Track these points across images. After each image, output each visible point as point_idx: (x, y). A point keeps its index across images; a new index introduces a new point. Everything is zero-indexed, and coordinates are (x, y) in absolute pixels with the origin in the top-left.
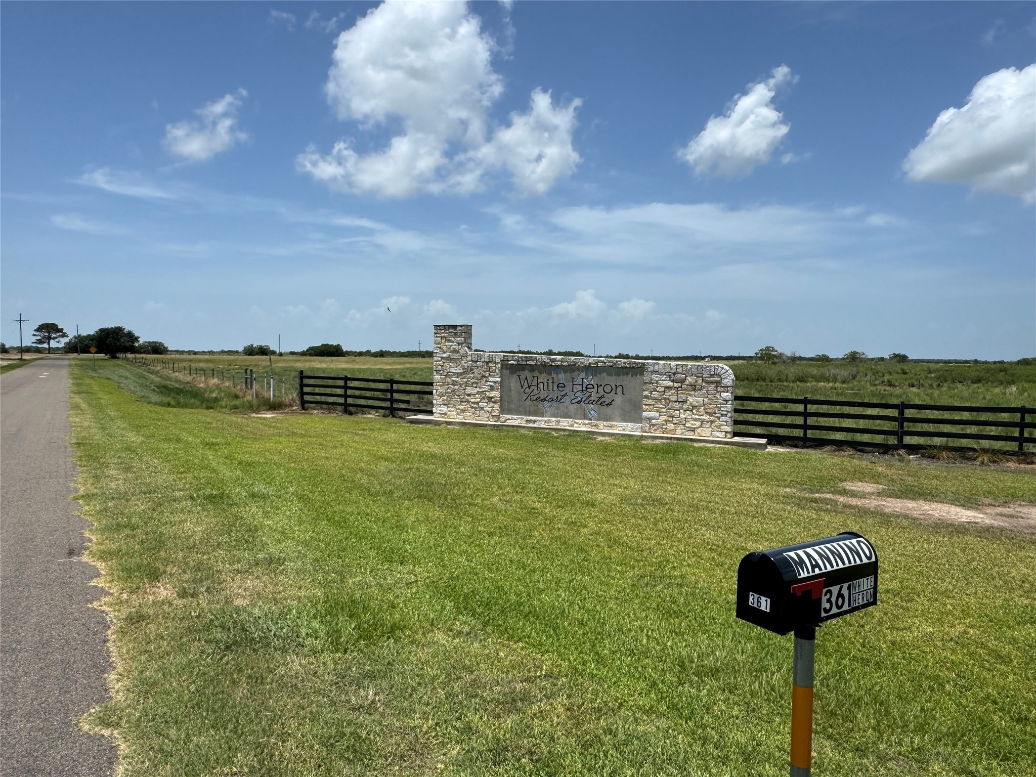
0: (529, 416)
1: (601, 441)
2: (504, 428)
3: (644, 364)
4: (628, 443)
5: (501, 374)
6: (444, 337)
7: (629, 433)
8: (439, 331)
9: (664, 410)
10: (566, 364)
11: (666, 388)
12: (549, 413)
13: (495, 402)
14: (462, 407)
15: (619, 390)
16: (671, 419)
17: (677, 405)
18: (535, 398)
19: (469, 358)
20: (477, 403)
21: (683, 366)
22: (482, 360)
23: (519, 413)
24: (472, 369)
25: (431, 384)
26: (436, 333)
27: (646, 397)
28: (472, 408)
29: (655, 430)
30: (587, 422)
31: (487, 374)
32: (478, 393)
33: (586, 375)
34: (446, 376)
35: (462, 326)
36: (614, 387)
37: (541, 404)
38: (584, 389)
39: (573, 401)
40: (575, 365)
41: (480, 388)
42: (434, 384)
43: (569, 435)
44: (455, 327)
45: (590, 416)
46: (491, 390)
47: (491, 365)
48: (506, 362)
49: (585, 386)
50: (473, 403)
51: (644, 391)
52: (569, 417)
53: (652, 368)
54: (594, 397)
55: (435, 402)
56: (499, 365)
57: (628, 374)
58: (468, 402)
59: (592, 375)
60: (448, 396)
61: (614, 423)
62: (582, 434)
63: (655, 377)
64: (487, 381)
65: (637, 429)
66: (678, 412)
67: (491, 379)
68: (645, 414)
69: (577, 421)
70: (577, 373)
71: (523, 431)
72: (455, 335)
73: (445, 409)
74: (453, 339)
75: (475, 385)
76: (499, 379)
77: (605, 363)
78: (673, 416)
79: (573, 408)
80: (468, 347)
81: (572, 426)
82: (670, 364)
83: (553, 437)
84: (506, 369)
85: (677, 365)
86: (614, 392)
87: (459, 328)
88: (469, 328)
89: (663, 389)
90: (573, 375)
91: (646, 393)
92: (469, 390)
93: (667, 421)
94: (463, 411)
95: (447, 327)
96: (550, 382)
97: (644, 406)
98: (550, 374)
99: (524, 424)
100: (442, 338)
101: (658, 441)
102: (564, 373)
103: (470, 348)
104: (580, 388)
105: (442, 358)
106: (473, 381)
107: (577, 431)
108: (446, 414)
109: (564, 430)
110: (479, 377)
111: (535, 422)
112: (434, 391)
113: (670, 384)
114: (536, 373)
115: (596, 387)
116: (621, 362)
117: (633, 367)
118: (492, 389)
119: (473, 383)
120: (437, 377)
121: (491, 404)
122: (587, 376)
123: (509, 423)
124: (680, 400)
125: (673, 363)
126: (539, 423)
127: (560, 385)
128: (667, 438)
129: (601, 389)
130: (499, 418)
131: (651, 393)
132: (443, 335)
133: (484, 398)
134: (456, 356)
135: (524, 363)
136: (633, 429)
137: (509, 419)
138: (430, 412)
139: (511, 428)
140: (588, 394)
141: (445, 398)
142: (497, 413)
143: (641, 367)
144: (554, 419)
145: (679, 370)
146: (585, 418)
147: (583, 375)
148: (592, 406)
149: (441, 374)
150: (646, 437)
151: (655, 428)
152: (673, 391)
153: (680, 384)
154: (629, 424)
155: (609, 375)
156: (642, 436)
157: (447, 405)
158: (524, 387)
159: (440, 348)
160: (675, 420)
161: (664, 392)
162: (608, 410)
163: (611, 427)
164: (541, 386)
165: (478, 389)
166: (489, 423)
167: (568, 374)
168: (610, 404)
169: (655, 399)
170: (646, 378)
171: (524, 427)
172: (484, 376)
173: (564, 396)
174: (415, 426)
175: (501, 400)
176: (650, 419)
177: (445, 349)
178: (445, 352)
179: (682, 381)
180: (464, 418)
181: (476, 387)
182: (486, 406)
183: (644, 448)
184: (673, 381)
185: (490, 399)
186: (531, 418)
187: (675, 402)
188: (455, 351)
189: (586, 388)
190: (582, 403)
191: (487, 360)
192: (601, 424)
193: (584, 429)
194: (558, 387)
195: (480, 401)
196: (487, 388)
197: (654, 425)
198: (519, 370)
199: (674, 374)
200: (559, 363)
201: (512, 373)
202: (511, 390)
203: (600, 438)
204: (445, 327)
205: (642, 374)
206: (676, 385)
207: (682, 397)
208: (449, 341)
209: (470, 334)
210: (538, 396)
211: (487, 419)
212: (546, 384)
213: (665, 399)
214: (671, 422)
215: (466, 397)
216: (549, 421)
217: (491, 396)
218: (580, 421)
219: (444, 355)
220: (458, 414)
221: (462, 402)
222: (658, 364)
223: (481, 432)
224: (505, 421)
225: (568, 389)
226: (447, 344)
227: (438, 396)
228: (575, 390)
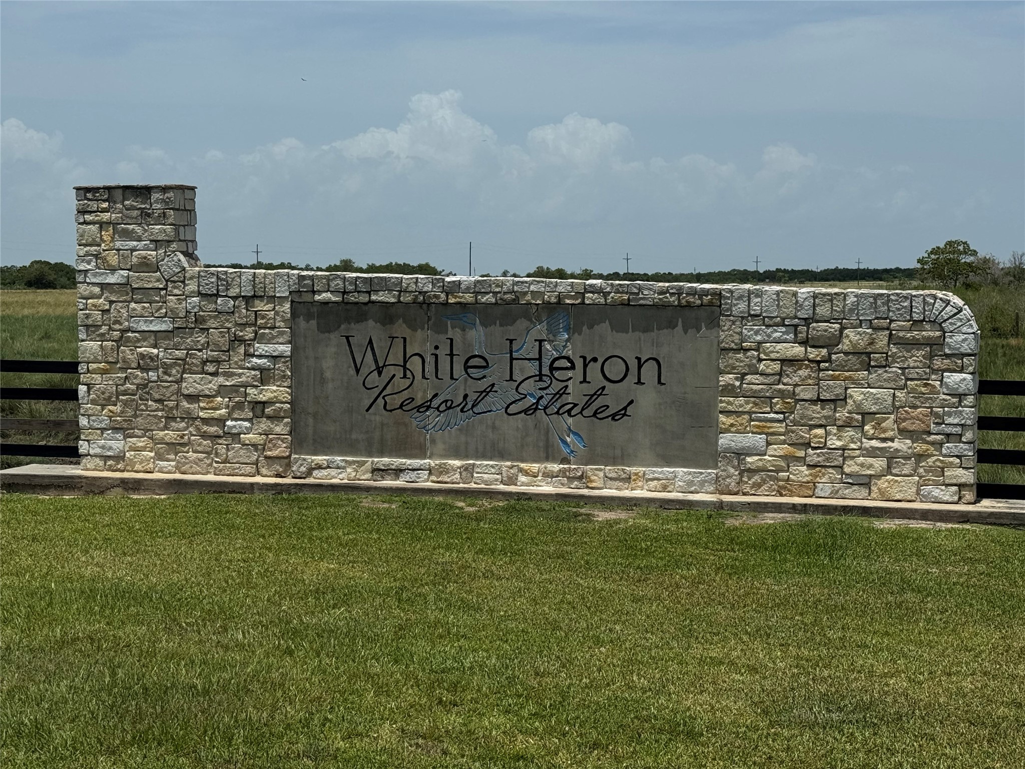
0: (381, 454)
1: (610, 524)
2: (309, 494)
3: (719, 294)
4: (691, 527)
5: (293, 334)
6: (109, 223)
7: (680, 496)
8: (94, 206)
9: (780, 428)
10: (489, 298)
11: (784, 361)
12: (440, 446)
13: (275, 418)
14: (170, 435)
15: (649, 370)
16: (801, 454)
17: (817, 412)
18: (398, 400)
19: (192, 287)
20: (221, 422)
21: (832, 297)
22: (234, 292)
23: (347, 446)
24: (199, 320)
25: (72, 367)
26: (82, 212)
27: (729, 390)
28: (204, 436)
29: (757, 486)
30: (555, 467)
31: (248, 333)
32: (221, 390)
33: (549, 331)
34: (119, 341)
35: (165, 189)
36: (633, 365)
37: (414, 421)
38: (546, 371)
39: (513, 409)
40: (516, 301)
41: (229, 375)
42: (82, 368)
43: (508, 510)
44: (143, 192)
45: (565, 450)
46: (263, 382)
47: (260, 306)
48: (307, 298)
49: (546, 362)
50: (205, 421)
51: (722, 372)
52: (502, 455)
53: (742, 306)
54: (575, 393)
55: (83, 421)
56: (287, 306)
57: (672, 325)
58: (190, 418)
59: (567, 329)
60: (126, 404)
61: (634, 469)
62: (544, 505)
63: (752, 333)
64: (248, 355)
65: (703, 483)
66: (820, 431)
67: (261, 348)
68: (724, 440)
69: (522, 465)
70: (522, 324)
71: (366, 502)
72: (145, 215)
73: (117, 444)
74: (138, 229)
75: (211, 368)
76: (286, 349)
77: (606, 295)
78: (808, 445)
79: (512, 427)
80: (186, 254)
81: (512, 481)
82: (795, 294)
83: (463, 516)
84: (309, 317)
85: (815, 296)
86: (632, 378)
87: (155, 196)
88: (188, 194)
89: (777, 367)
90: (512, 331)
91: (727, 379)
92: (193, 383)
93: (789, 459)
94: (174, 447)
95: (118, 194)
96: (444, 351)
97: (722, 418)
98: (440, 328)
99: (365, 479)
100: (102, 225)
101: (770, 518)
102: (484, 324)
103: (190, 256)
104: (532, 368)
105: (103, 286)
106: (204, 355)
107: (529, 497)
108: (120, 458)
109: (490, 494)
110: (224, 342)
111: (398, 472)
112: (82, 389)
113: (798, 350)
114: (400, 329)
115: (579, 363)
116: (651, 292)
117: (689, 305)
118: (265, 376)
119: (204, 363)
120: (90, 347)
121: (264, 424)
122: (553, 332)
123: (319, 477)
124: (825, 396)
125: (804, 291)
126: (413, 475)
127: (472, 362)
128: (794, 508)
129: (594, 370)
130: (289, 465)
131: (742, 378)
132: (106, 216)
133: (239, 406)
134: (152, 280)
135: (364, 298)
136: (690, 483)
137: (319, 467)
138: (71, 454)
139: (330, 494)
140: (556, 386)
141: (117, 409)
142: (281, 450)
143: (711, 304)
144: (457, 463)
145: (823, 310)
146: (548, 458)
147: (540, 330)
148: (570, 420)
149: (102, 338)
150: (732, 506)
151: (757, 478)
152: (803, 373)
153: (824, 352)
154: (681, 471)
155: (619, 327)
156: (721, 505)
157: (122, 429)
158: (364, 371)
159: (96, 256)
160: (813, 456)
161: (780, 374)
162: (618, 431)
163: (628, 479)
164: (415, 364)
165: (221, 380)
166: (258, 479)
167: (497, 329)
168: (623, 413)
169: (755, 395)
170: (727, 334)
171: (368, 489)
172: (241, 340)
173: (486, 392)
174: (28, 498)
175: (293, 410)
176: (740, 454)
177: (113, 259)
178: (113, 270)
179: (831, 343)
180: (178, 469)
181: (215, 374)
182: (249, 431)
183: (733, 539)
184: (804, 343)
185: (259, 408)
186: (386, 460)
187: (813, 402)
188: (145, 266)
189: (552, 368)
190: (540, 413)
191: (247, 291)
192: (597, 473)
193: (547, 488)
194: (466, 367)
195: (230, 417)
196: (247, 376)
197: (752, 472)
198: (348, 320)
199: (807, 321)
200: (469, 298)
201: (326, 328)
202: (323, 381)
203: (603, 516)
204: (110, 193)
205: (714, 323)
206: (813, 353)
207: (831, 388)
208: (128, 235)
209: (192, 212)
210: (405, 395)
211: (249, 469)
212: (429, 359)
213: (782, 394)
214: (802, 460)
215: (185, 404)
216: (443, 470)
217: (262, 398)
218: (535, 467)
219: (111, 279)
220: (160, 457)
221: (170, 418)
222: (759, 294)
223: (242, 508)
224: (309, 473)
225: (497, 373)
226: (118, 244)
227: (93, 402)
228: (518, 377)
